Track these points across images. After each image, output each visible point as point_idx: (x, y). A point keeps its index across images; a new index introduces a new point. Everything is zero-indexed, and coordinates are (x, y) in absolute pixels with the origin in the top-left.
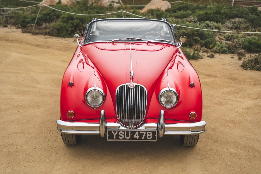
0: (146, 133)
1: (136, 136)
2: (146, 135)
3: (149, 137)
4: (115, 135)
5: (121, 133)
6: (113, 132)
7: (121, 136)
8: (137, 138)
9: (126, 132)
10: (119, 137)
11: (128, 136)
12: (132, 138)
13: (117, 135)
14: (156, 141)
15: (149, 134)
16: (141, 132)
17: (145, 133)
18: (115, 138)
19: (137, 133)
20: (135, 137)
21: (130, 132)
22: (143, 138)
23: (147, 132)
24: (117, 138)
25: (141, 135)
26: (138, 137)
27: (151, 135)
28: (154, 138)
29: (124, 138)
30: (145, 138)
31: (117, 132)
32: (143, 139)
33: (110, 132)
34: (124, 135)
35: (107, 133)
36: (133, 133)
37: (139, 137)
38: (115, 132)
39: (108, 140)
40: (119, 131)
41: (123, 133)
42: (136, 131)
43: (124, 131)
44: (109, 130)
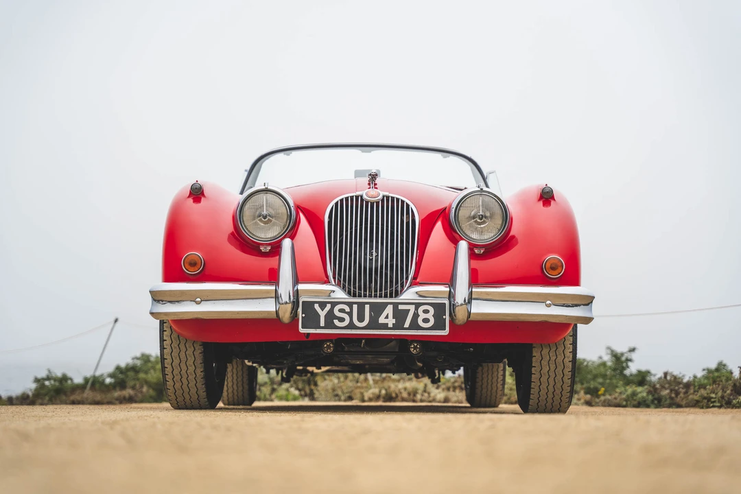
0: (417, 309)
1: (387, 317)
2: (416, 316)
3: (426, 320)
4: (322, 314)
5: (342, 311)
6: (317, 306)
7: (342, 320)
8: (390, 325)
9: (355, 307)
10: (336, 322)
11: (361, 319)
12: (374, 324)
13: (330, 316)
14: (446, 332)
15: (426, 312)
16: (401, 307)
17: (412, 308)
18: (322, 324)
19: (389, 310)
20: (382, 320)
21: (367, 307)
22: (407, 325)
23: (418, 305)
24: (330, 325)
25: (400, 315)
26: (391, 322)
27: (430, 316)
28: (439, 325)
29: (351, 326)
30: (415, 326)
31: (328, 307)
32: (406, 329)
33: (308, 306)
34: (350, 314)
35: (300, 310)
36: (377, 309)
37: (394, 321)
38: (322, 305)
39: (302, 330)
40: (334, 304)
41: (347, 309)
42: (386, 304)
43: (350, 304)
44: (304, 299)
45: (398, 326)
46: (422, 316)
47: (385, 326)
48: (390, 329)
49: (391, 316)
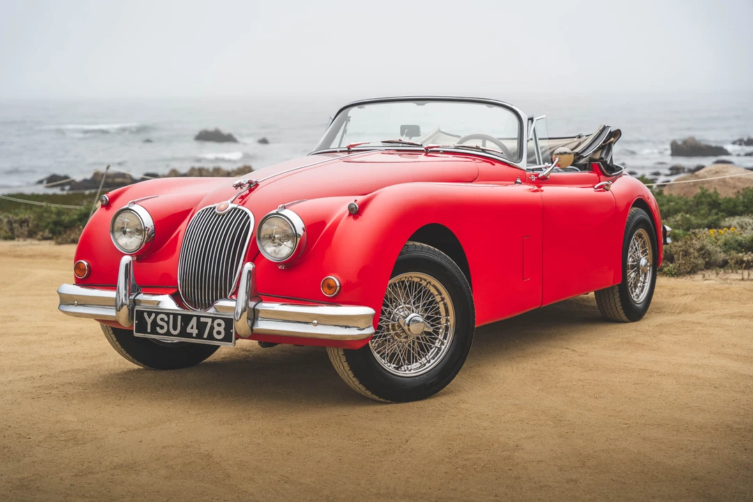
0: (213, 322)
1: (192, 328)
2: (212, 328)
3: (219, 333)
4: (149, 321)
5: (162, 320)
6: (145, 314)
7: (162, 327)
8: (194, 335)
9: (171, 316)
10: (158, 328)
11: (175, 328)
12: (183, 333)
13: (154, 324)
14: (231, 344)
15: (219, 325)
16: (202, 320)
17: (209, 321)
18: (149, 330)
19: (194, 320)
20: (189, 330)
21: (179, 317)
22: (205, 336)
23: (214, 319)
24: (154, 332)
25: (201, 326)
26: (195, 332)
27: (222, 329)
28: (227, 337)
29: (168, 333)
30: (211, 337)
31: (154, 315)
32: (205, 339)
33: (140, 313)
34: (168, 323)
35: (134, 316)
36: (186, 319)
37: (197, 331)
38: (150, 314)
39: (136, 335)
40: (157, 314)
41: (166, 319)
42: (192, 316)
43: (168, 314)
44: (137, 308)
45: (200, 336)
46: (217, 328)
47: (190, 335)
48: (194, 338)
49: (195, 327)
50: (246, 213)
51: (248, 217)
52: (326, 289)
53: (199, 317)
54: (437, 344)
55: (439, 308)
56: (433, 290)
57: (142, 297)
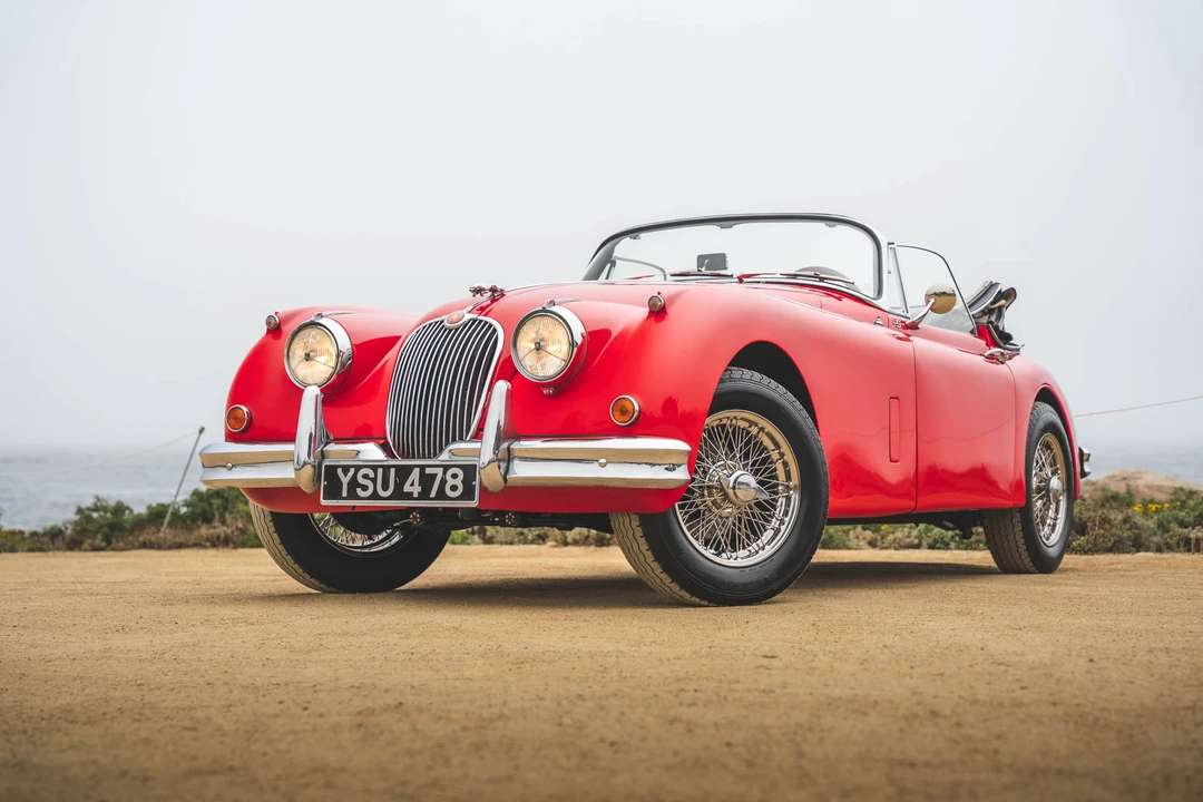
0: (445, 473)
1: (412, 485)
2: (443, 482)
3: (454, 488)
4: (345, 480)
5: (366, 476)
6: (340, 471)
7: (365, 488)
8: (416, 495)
9: (380, 471)
10: (359, 490)
11: (385, 487)
12: (399, 494)
13: (354, 484)
14: (474, 504)
15: (455, 476)
16: (428, 471)
17: (439, 471)
18: (345, 494)
19: (416, 472)
20: (407, 488)
21: (393, 471)
22: (433, 494)
23: (446, 468)
24: (352, 495)
25: (427, 481)
26: (416, 490)
27: (458, 482)
28: (468, 493)
29: (375, 496)
30: (441, 495)
31: (352, 471)
32: (432, 499)
33: (331, 470)
34: (374, 481)
35: (322, 476)
36: (403, 473)
37: (419, 489)
38: (346, 469)
39: (324, 502)
40: (358, 468)
41: (372, 475)
42: (411, 468)
43: (375, 468)
44: (327, 462)
45: (424, 495)
46: (451, 482)
47: (409, 496)
48: (415, 499)
49: (416, 483)
50: (491, 325)
51: (495, 330)
52: (618, 414)
53: (422, 468)
54: (775, 523)
55: (775, 470)
56: (767, 442)
57: (332, 447)
